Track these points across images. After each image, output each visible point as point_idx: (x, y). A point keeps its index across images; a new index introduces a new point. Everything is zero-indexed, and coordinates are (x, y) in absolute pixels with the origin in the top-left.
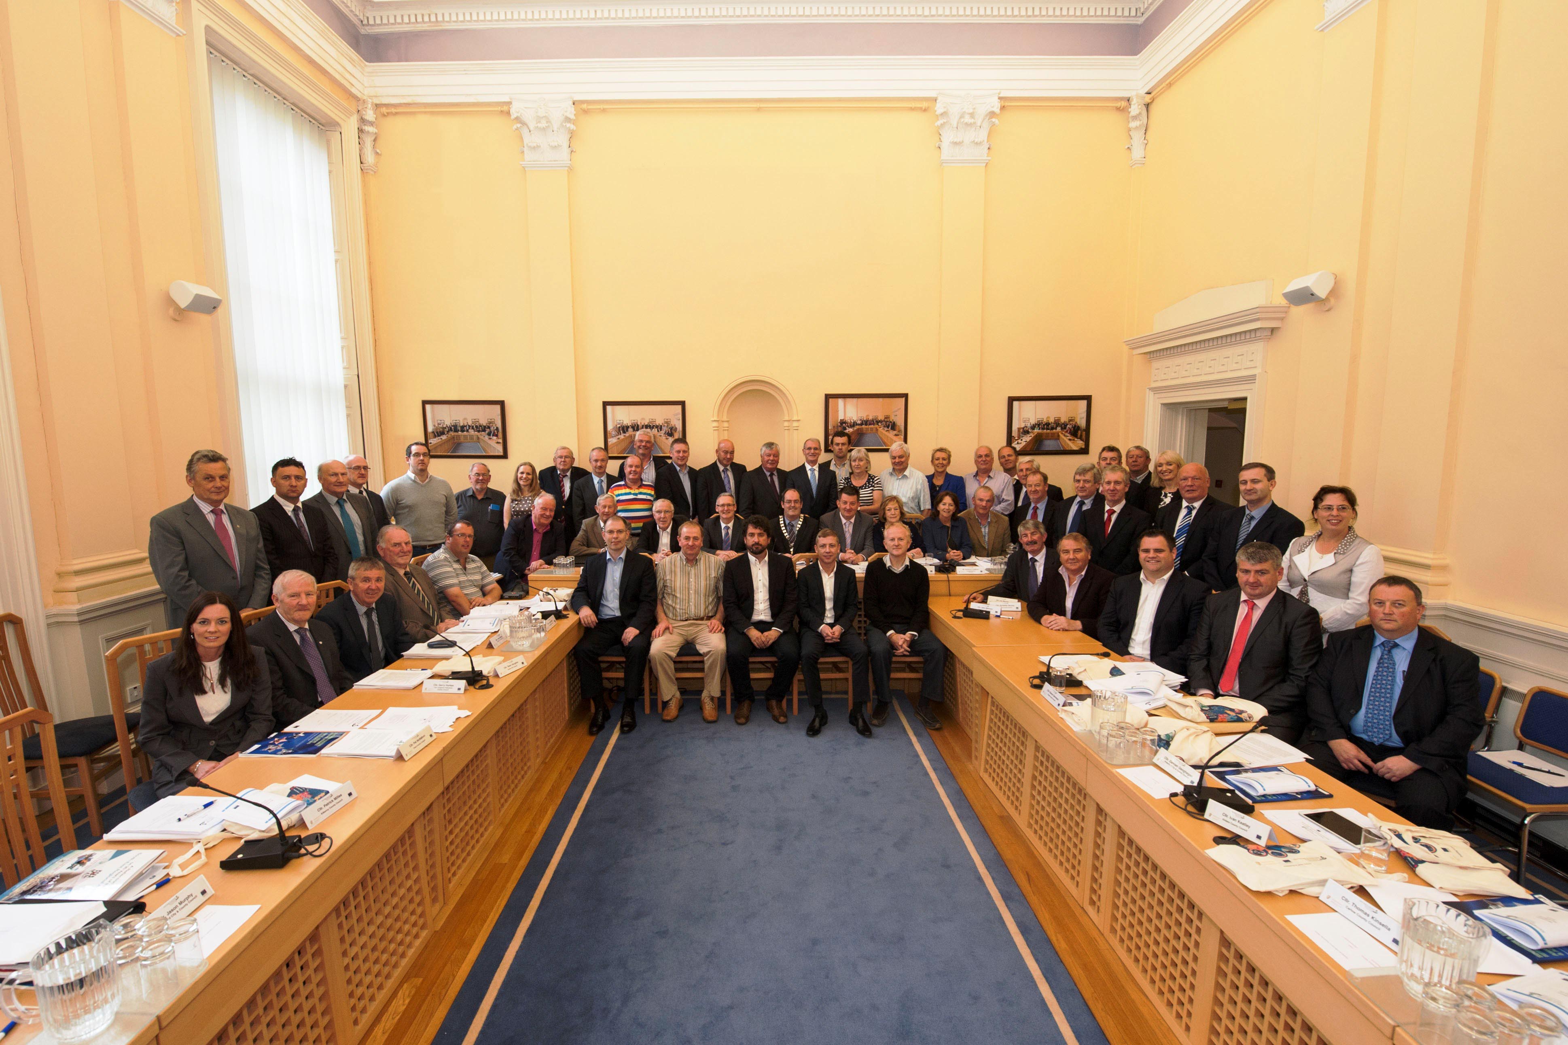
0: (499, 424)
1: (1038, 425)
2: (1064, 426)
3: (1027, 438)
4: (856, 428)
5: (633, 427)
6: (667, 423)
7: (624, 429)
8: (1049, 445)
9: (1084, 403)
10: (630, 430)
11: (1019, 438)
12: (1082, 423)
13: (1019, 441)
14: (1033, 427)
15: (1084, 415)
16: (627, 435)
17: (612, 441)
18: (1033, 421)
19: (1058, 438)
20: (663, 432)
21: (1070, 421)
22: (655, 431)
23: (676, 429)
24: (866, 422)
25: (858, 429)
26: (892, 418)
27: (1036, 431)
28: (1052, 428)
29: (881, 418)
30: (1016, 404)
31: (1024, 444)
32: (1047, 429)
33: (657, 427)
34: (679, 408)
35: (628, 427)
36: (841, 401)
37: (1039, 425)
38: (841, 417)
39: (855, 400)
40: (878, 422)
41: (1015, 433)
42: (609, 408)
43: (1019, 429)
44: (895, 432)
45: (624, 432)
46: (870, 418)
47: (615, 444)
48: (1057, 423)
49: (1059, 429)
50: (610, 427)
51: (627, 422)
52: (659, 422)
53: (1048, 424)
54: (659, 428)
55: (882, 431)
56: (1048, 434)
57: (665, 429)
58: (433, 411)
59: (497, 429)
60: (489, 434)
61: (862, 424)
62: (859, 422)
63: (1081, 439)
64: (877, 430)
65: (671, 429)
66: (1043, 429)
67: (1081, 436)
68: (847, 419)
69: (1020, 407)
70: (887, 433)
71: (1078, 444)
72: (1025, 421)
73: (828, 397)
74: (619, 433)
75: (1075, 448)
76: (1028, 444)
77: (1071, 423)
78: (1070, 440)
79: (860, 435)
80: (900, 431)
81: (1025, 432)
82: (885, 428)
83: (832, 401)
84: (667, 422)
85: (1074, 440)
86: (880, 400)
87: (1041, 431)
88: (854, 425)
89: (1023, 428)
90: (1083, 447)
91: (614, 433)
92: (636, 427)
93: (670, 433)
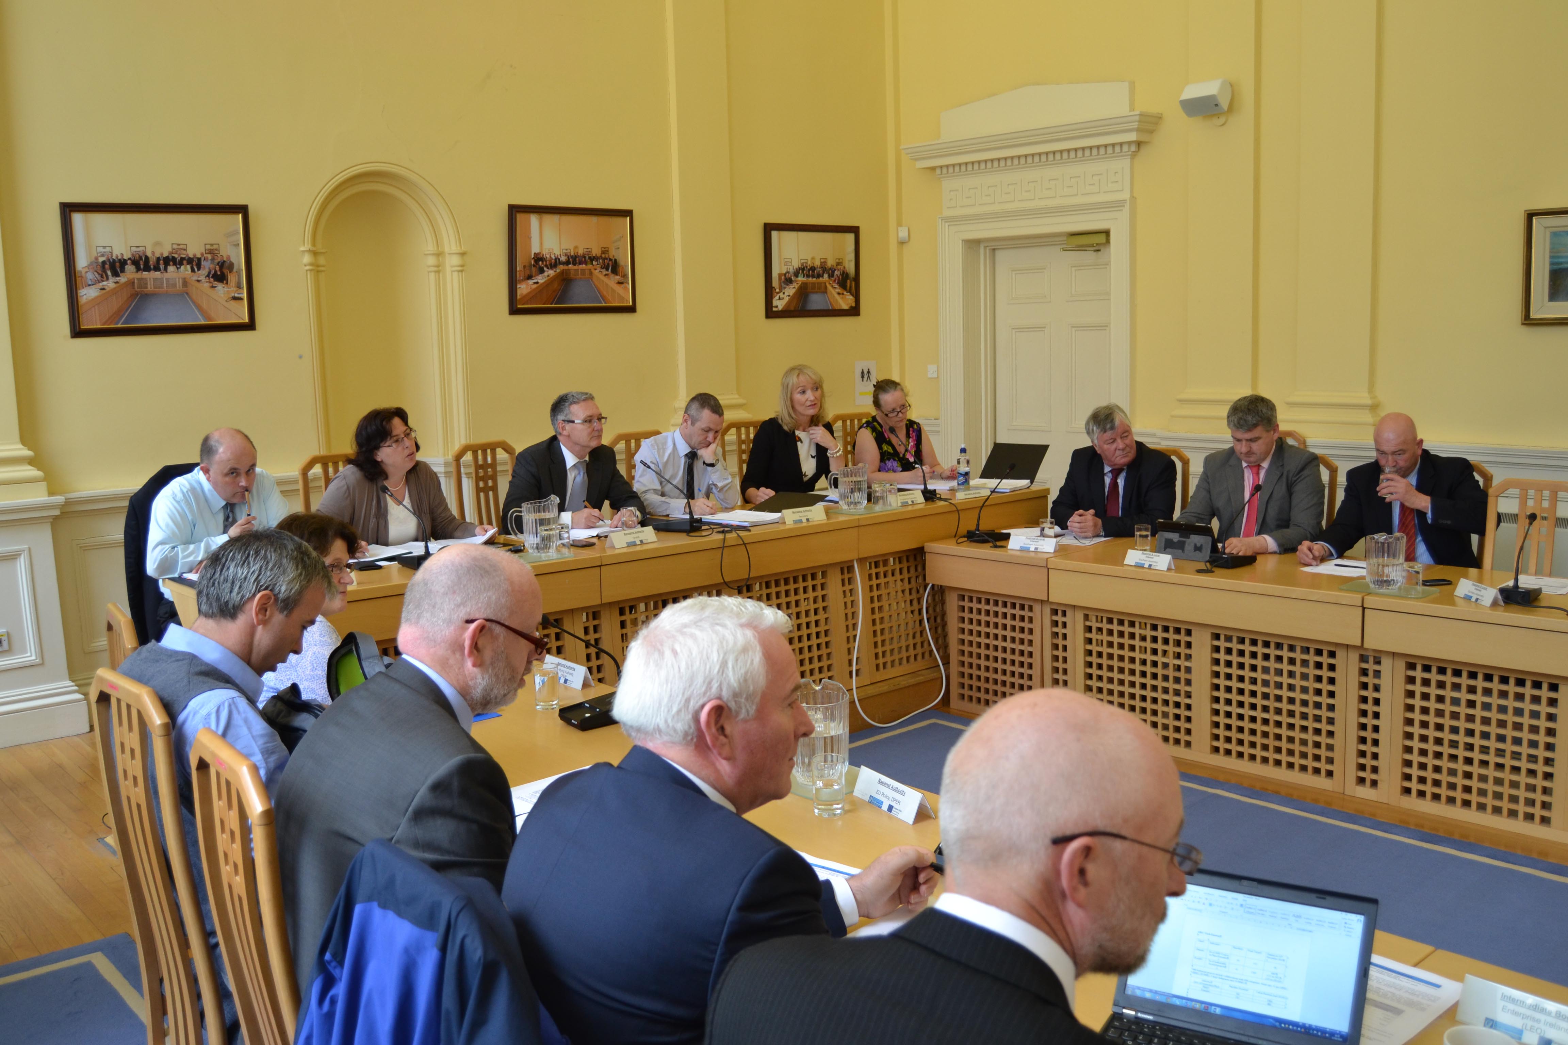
2: (831, 272)
3: (790, 291)
4: (561, 268)
5: (135, 262)
6: (210, 252)
7: (115, 266)
8: (816, 301)
9: (851, 237)
10: (130, 268)
11: (781, 289)
12: (851, 268)
13: (781, 295)
14: (796, 274)
15: (852, 256)
16: (123, 279)
17: (87, 294)
18: (796, 264)
19: (825, 291)
20: (204, 272)
21: (838, 264)
22: (186, 269)
23: (231, 265)
24: (573, 259)
25: (562, 272)
26: (613, 253)
28: (818, 275)
29: (596, 252)
30: (773, 235)
31: (787, 299)
32: (813, 277)
33: (190, 261)
34: (236, 220)
35: (123, 263)
36: (534, 219)
37: (803, 270)
38: (535, 249)
39: (554, 219)
40: (592, 259)
41: (775, 283)
42: (78, 218)
43: (780, 275)
44: (618, 278)
45: (115, 274)
46: (581, 252)
47: (96, 302)
48: (824, 268)
49: (826, 276)
50: (82, 261)
51: (121, 250)
52: (194, 250)
53: (813, 269)
54: (195, 263)
55: (599, 274)
56: (813, 284)
57: (207, 265)
61: (567, 263)
62: (563, 259)
63: (850, 292)
64: (591, 273)
65: (222, 265)
66: (808, 276)
67: (851, 287)
68: (546, 253)
69: (779, 238)
70: (605, 279)
71: (845, 302)
72: (786, 264)
73: (514, 210)
74: (103, 276)
75: (845, 307)
76: (792, 298)
77: (839, 267)
78: (839, 294)
79: (565, 280)
80: (625, 276)
81: (789, 281)
82: (604, 272)
83: (520, 217)
84: (212, 252)
85: (843, 294)
86: (594, 219)
87: (805, 279)
88: (555, 263)
89: (785, 275)
90: (854, 305)
91: (90, 276)
92: (142, 263)
93: (220, 276)
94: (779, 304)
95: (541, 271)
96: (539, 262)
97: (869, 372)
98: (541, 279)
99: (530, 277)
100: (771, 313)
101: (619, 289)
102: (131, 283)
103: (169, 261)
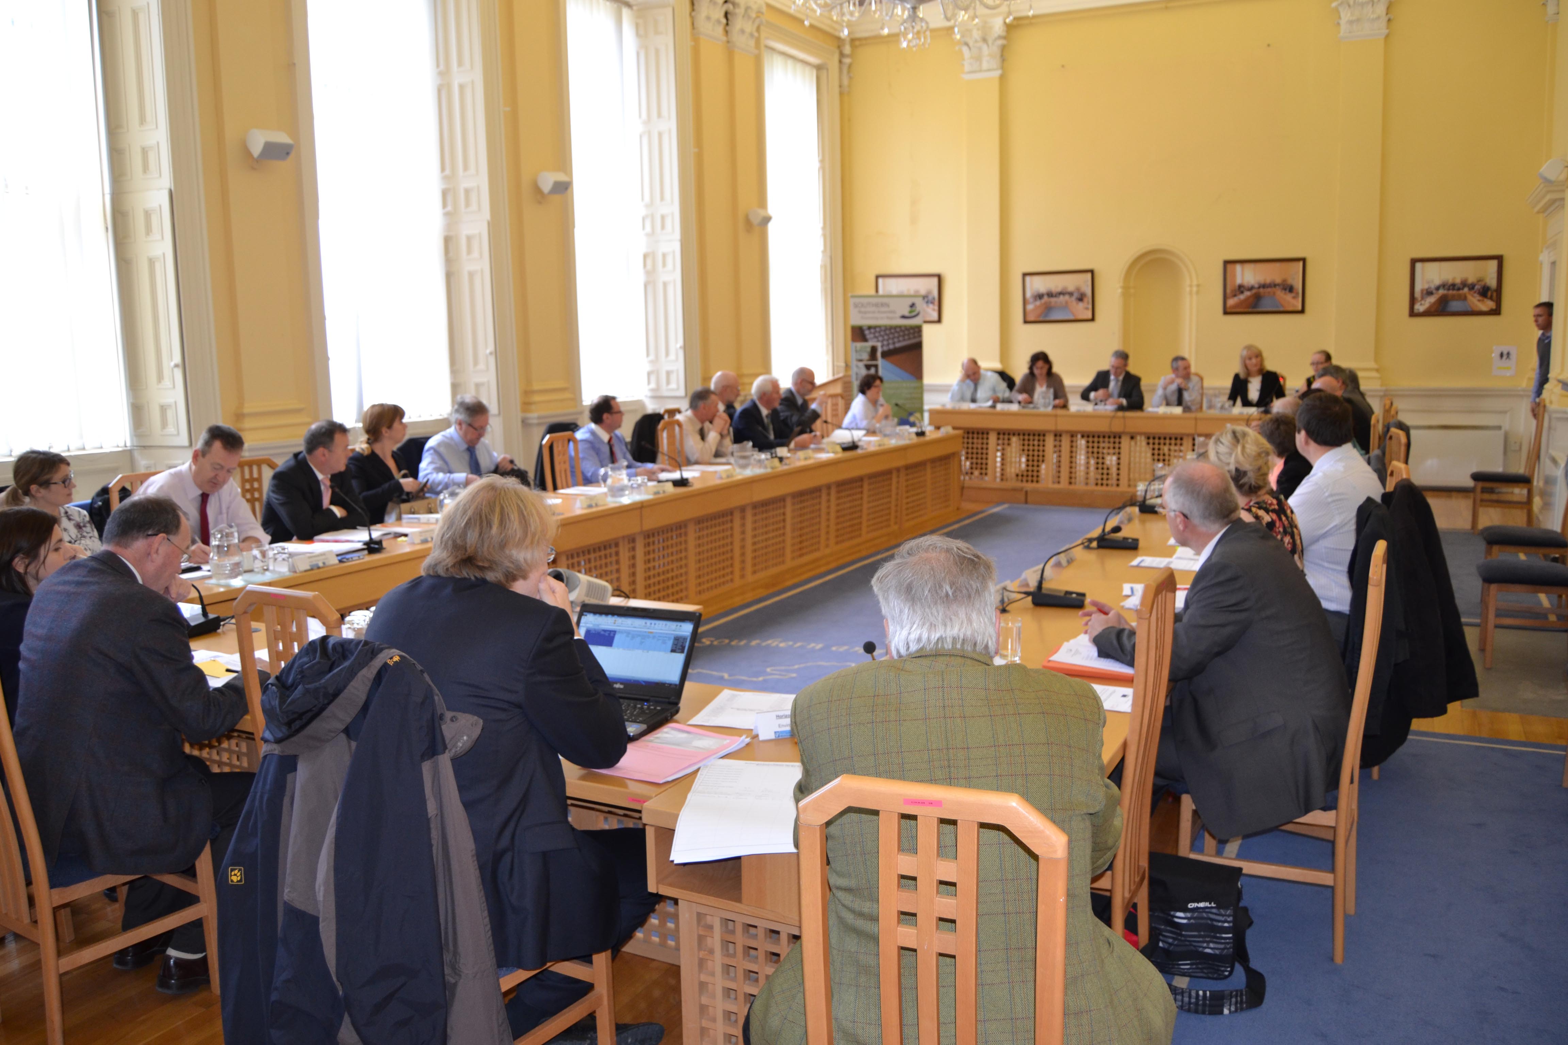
0: (935, 293)
1: (1443, 286)
2: (1472, 287)
3: (1432, 300)
4: (1254, 291)
5: (1048, 295)
7: (1040, 296)
8: (1455, 305)
9: (1495, 263)
10: (1046, 297)
11: (1422, 298)
12: (1492, 283)
13: (1423, 302)
14: (1438, 288)
15: (1494, 276)
16: (1043, 301)
17: (1030, 307)
18: (1437, 282)
19: (1465, 298)
20: (1074, 298)
21: (1479, 281)
22: (1067, 297)
23: (1086, 295)
24: (1264, 286)
25: (1256, 293)
26: (1290, 281)
27: (1441, 292)
28: (1459, 289)
29: (1278, 280)
30: (1418, 266)
31: (1428, 305)
32: (1453, 289)
33: (1069, 294)
34: (1089, 275)
35: (1044, 295)
36: (1238, 267)
38: (1239, 281)
39: (1252, 266)
40: (1275, 285)
41: (1418, 294)
42: (1028, 278)
43: (1422, 291)
44: (1293, 295)
45: (1041, 299)
46: (1268, 282)
47: (1033, 310)
48: (1464, 284)
49: (1466, 290)
50: (1029, 294)
51: (1043, 290)
52: (1071, 288)
53: (1454, 285)
54: (1071, 294)
55: (1280, 294)
56: (1453, 296)
57: (1076, 295)
58: (884, 285)
59: (934, 299)
60: (927, 302)
61: (1259, 287)
62: (1257, 286)
63: (1491, 299)
64: (1274, 293)
65: (1082, 294)
66: (1449, 289)
67: (1492, 296)
68: (1245, 283)
69: (1423, 268)
70: (1284, 296)
71: (1490, 304)
72: (1428, 282)
73: (1227, 263)
74: (1036, 300)
75: (1486, 309)
76: (1433, 304)
77: (1480, 283)
78: (1479, 301)
79: (1257, 298)
80: (1297, 294)
81: (1429, 293)
82: (1284, 292)
83: (1229, 266)
84: (1078, 289)
85: (1483, 301)
86: (1278, 265)
87: (1446, 292)
88: (1251, 288)
89: (1427, 290)
90: (1494, 307)
91: (1031, 300)
92: (1050, 295)
93: (1081, 299)
94: (1420, 307)
95: (1242, 292)
96: (1241, 289)
97: (1508, 354)
98: (1242, 297)
99: (1235, 296)
100: (1413, 314)
101: (1294, 302)
102: (1045, 303)
103: (1061, 293)
